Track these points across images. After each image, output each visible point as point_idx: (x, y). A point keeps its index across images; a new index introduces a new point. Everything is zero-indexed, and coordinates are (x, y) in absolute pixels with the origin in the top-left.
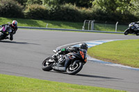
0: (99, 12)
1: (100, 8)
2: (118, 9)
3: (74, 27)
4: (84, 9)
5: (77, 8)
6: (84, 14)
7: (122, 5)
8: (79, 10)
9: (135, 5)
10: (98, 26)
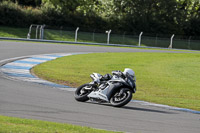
0: (52, 13)
1: (53, 7)
2: (79, 9)
3: (15, 34)
4: (29, 8)
5: (19, 7)
6: (30, 15)
7: (85, 3)
8: (22, 10)
9: (104, 3)
10: (50, 34)
